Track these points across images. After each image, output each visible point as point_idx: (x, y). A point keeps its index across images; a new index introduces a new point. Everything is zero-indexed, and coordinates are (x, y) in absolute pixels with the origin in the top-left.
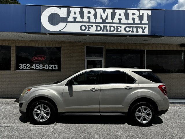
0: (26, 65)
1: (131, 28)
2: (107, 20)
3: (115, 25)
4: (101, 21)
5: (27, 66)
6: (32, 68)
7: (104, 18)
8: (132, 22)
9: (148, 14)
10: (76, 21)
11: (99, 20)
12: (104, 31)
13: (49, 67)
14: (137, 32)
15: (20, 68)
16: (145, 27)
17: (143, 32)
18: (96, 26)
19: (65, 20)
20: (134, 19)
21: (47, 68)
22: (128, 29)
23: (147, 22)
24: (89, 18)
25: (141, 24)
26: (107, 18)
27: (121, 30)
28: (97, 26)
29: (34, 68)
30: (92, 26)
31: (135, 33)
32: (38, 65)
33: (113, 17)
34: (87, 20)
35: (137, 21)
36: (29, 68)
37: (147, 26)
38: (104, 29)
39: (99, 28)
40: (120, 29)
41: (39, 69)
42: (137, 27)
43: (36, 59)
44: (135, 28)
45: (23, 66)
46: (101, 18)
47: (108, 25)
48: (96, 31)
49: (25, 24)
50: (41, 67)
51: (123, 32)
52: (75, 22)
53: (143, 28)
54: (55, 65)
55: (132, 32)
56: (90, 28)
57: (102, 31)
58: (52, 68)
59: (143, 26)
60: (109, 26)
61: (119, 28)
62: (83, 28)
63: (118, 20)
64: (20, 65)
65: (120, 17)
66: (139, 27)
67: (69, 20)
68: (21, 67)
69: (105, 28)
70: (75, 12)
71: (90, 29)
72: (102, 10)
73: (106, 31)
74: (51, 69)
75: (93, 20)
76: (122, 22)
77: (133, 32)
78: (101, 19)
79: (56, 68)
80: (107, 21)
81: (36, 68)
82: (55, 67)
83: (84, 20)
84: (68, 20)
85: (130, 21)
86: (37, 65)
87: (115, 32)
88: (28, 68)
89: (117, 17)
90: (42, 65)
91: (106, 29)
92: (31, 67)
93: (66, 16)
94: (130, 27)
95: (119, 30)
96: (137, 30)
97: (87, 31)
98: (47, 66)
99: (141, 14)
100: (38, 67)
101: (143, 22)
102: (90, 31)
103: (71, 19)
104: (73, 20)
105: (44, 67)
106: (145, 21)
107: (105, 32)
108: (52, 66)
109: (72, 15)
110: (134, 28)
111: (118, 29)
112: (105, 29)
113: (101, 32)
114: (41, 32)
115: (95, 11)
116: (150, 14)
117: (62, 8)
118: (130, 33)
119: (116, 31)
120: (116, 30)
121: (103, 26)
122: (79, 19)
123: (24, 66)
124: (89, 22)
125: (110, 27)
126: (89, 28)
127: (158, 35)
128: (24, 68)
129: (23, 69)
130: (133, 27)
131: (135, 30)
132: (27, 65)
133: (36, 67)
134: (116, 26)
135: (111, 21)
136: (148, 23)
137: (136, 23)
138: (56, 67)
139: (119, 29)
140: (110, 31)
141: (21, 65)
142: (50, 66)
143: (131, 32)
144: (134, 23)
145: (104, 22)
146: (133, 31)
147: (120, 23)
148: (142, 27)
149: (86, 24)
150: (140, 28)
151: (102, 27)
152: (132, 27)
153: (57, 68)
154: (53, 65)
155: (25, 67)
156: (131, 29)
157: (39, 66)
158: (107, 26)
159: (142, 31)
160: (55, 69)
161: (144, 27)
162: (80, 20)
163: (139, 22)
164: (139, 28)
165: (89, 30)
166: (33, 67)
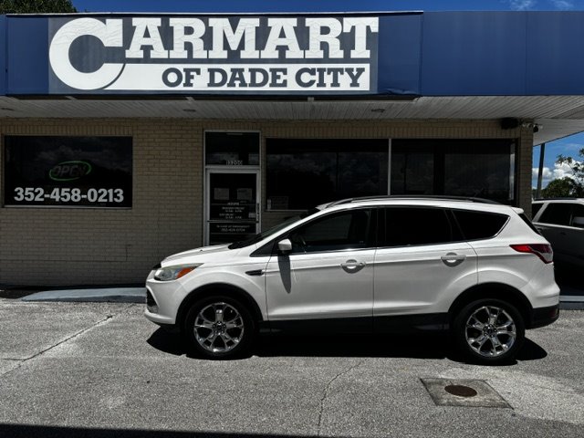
0: (32, 189)
1: (317, 73)
2: (242, 52)
3: (267, 67)
4: (224, 55)
5: (36, 194)
6: (49, 199)
7: (234, 47)
8: (320, 55)
9: (368, 28)
10: (152, 56)
11: (218, 52)
12: (234, 85)
13: (99, 195)
14: (335, 83)
15: (16, 198)
16: (361, 71)
17: (355, 84)
18: (209, 70)
19: (117, 55)
20: (324, 46)
21: (92, 197)
22: (306, 78)
23: (367, 54)
24: (188, 46)
25: (347, 59)
26: (242, 46)
27: (285, 82)
28: (212, 72)
29: (57, 200)
30: (198, 71)
31: (328, 88)
32: (68, 190)
33: (261, 42)
34: (184, 55)
35: (336, 51)
36: (42, 200)
37: (367, 66)
38: (233, 78)
39: (218, 78)
40: (283, 77)
41: (71, 203)
42: (335, 71)
43: (63, 172)
44: (329, 73)
45: (24, 193)
46: (226, 46)
47: (246, 67)
48: (209, 85)
50: (76, 194)
51: (293, 86)
52: (147, 59)
53: (355, 73)
54: (116, 191)
55: (318, 85)
56: (192, 77)
57: (229, 85)
58: (107, 197)
59: (355, 66)
60: (250, 70)
61: (278, 73)
62: (172, 78)
63: (277, 52)
64: (16, 190)
65: (282, 42)
66: (341, 71)
67: (129, 54)
68: (19, 197)
69: (237, 76)
70: (147, 29)
71: (192, 81)
72: (226, 21)
73: (240, 85)
74: (106, 200)
76: (289, 55)
77: (324, 85)
78: (224, 49)
79: (119, 198)
80: (244, 55)
81: (63, 199)
82: (115, 195)
83: (174, 55)
84: (127, 56)
85: (315, 51)
86: (64, 190)
87: (267, 88)
88: (37, 199)
89: (273, 40)
90: (79, 191)
91: (242, 79)
92: (46, 196)
93: (120, 44)
94: (312, 72)
95: (279, 81)
96: (335, 78)
97: (185, 85)
98: (92, 193)
99: (347, 29)
100: (68, 195)
101: (354, 54)
102: (191, 85)
103: (134, 51)
104: (141, 55)
105: (84, 196)
106: (361, 50)
107: (237, 88)
108: (108, 194)
109: (138, 39)
110: (325, 73)
111: (275, 77)
112: (237, 79)
113: (225, 88)
114: (50, 93)
115: (206, 23)
116: (375, 29)
117: (108, 21)
118: (314, 88)
119: (271, 85)
120: (270, 81)
121: (232, 70)
122: (159, 51)
123: (27, 193)
124: (190, 60)
125: (253, 72)
126: (189, 77)
127: (400, 92)
128: (27, 199)
129: (24, 202)
130: (321, 71)
131: (328, 79)
132: (36, 191)
133: (63, 194)
134: (271, 70)
135: (255, 55)
136: (368, 56)
137: (331, 56)
138: (120, 195)
139: (279, 77)
140: (250, 85)
141: (19, 191)
142: (102, 193)
143: (315, 84)
144: (326, 59)
145: (234, 57)
146: (321, 84)
147: (282, 59)
148: (352, 69)
149: (181, 67)
150: (346, 73)
151: (229, 75)
152: (319, 70)
153: (122, 199)
154: (111, 191)
155: (29, 196)
156: (316, 78)
157: (70, 192)
158: (243, 70)
159: (351, 81)
160: (116, 200)
161: (358, 69)
162: (163, 54)
163: (340, 54)
164: (342, 73)
165: (188, 84)
166: (52, 197)
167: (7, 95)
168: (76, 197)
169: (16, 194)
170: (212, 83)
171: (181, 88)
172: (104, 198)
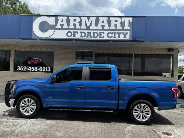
0: (23, 67)
1: (114, 34)
2: (91, 27)
5: (24, 68)
6: (28, 70)
7: (88, 25)
8: (115, 28)
9: (129, 20)
10: (63, 28)
11: (84, 27)
12: (88, 37)
13: (43, 69)
14: (119, 37)
16: (127, 33)
17: (125, 37)
18: (81, 32)
19: (53, 27)
20: (116, 26)
21: (41, 70)
22: (110, 35)
23: (129, 28)
24: (75, 25)
25: (123, 30)
26: (91, 25)
27: (104, 36)
29: (30, 70)
30: (77, 32)
31: (117, 38)
32: (34, 67)
34: (73, 27)
35: (119, 27)
36: (26, 70)
37: (129, 32)
38: (88, 35)
39: (83, 35)
40: (103, 35)
41: (34, 71)
42: (119, 33)
43: (32, 61)
44: (117, 34)
47: (92, 31)
49: (19, 31)
50: (36, 69)
51: (106, 38)
52: (62, 28)
53: (125, 34)
55: (114, 37)
56: (75, 34)
57: (86, 37)
59: (125, 32)
60: (93, 32)
61: (101, 34)
62: (69, 34)
63: (101, 27)
65: (103, 24)
66: (121, 33)
67: (57, 27)
68: (19, 69)
69: (89, 34)
70: (62, 20)
71: (75, 35)
72: (86, 18)
73: (90, 37)
75: (78, 27)
76: (105, 28)
78: (85, 26)
80: (91, 28)
81: (32, 70)
82: (48, 69)
83: (70, 27)
84: (56, 27)
85: (113, 27)
86: (32, 67)
87: (98, 38)
88: (24, 70)
91: (90, 35)
92: (27, 69)
93: (54, 24)
94: (112, 33)
95: (102, 36)
96: (119, 36)
97: (73, 37)
98: (41, 68)
99: (123, 21)
100: (33, 69)
101: (125, 28)
102: (75, 37)
103: (58, 26)
104: (60, 27)
105: (38, 69)
106: (127, 27)
107: (89, 38)
108: (46, 69)
110: (116, 34)
111: (101, 35)
112: (89, 35)
113: (85, 38)
114: (33, 38)
117: (51, 17)
118: (112, 38)
119: (99, 37)
120: (99, 36)
121: (88, 32)
122: (66, 26)
123: (21, 68)
124: (75, 29)
125: (94, 33)
126: (74, 34)
128: (21, 70)
130: (115, 33)
131: (117, 36)
132: (24, 67)
133: (32, 69)
135: (95, 28)
137: (118, 29)
138: (49, 69)
139: (102, 35)
140: (93, 37)
141: (19, 67)
142: (44, 68)
143: (113, 37)
144: (116, 30)
146: (115, 37)
147: (103, 29)
148: (124, 33)
150: (122, 34)
151: (87, 34)
152: (114, 33)
156: (113, 35)
157: (34, 68)
158: (91, 32)
160: (48, 71)
161: (126, 33)
162: (67, 27)
163: (121, 28)
164: (121, 34)
165: (74, 36)
166: (29, 69)
167: (19, 39)
168: (36, 70)
169: (18, 68)
170: (81, 36)
171: (72, 37)
172: (45, 70)
